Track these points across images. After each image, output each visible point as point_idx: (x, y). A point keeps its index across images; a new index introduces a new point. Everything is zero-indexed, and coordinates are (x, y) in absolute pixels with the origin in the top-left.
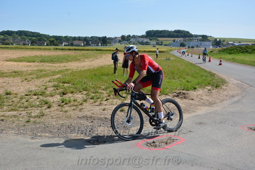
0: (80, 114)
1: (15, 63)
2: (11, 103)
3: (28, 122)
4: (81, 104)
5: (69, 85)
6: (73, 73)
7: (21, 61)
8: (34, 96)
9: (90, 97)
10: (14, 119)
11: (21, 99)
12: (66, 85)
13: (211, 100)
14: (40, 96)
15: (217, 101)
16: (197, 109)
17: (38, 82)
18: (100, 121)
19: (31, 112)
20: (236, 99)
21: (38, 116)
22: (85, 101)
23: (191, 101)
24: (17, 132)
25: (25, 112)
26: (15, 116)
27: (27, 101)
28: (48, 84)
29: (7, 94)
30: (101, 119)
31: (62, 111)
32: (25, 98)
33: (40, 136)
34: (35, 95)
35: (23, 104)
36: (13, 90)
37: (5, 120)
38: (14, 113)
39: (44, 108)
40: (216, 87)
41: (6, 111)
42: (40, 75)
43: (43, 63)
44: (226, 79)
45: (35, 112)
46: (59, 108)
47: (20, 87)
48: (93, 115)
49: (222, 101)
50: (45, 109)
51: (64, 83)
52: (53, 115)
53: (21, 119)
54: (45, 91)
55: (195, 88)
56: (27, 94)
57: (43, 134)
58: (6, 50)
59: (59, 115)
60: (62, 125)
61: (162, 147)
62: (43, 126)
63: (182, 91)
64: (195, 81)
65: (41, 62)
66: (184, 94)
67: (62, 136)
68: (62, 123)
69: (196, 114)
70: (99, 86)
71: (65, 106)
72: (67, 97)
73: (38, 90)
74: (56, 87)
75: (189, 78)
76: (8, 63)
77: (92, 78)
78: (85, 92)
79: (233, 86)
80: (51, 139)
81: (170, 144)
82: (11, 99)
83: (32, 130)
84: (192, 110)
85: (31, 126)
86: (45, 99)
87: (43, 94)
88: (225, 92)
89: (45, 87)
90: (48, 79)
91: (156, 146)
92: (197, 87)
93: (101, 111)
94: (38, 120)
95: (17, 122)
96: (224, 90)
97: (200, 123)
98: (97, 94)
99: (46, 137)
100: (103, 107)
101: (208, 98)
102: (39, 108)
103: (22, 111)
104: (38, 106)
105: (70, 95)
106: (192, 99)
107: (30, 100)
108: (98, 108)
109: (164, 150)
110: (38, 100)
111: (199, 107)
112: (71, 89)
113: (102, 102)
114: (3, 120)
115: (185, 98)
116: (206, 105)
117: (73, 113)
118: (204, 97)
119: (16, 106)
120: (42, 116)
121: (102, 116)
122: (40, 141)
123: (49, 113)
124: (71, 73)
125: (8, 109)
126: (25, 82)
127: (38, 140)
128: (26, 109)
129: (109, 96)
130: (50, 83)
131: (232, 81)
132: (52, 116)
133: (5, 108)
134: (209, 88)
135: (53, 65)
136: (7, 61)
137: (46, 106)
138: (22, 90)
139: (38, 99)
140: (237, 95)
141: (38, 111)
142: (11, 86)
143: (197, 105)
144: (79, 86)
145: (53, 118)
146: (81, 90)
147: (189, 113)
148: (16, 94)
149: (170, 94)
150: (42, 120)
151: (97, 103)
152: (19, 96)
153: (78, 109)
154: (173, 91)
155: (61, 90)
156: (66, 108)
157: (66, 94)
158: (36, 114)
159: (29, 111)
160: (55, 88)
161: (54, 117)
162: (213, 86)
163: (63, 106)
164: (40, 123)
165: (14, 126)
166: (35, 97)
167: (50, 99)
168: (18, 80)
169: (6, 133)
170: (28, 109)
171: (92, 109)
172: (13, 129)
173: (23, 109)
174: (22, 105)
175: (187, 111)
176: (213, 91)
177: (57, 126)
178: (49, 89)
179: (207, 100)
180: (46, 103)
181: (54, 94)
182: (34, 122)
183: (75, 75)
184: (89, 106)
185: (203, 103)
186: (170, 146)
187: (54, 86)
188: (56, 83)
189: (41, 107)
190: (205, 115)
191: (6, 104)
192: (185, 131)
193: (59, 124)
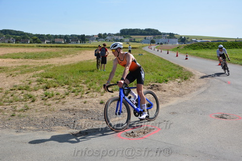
0: (63, 107)
3: (13, 116)
4: (64, 98)
5: (51, 79)
6: (55, 69)
7: (6, 58)
8: (19, 91)
9: (72, 90)
11: (6, 93)
12: (49, 80)
13: (181, 91)
14: (24, 91)
15: (187, 92)
16: (169, 100)
17: (23, 77)
18: (81, 113)
19: (16, 107)
20: (202, 90)
21: (22, 110)
22: (67, 95)
23: (164, 93)
24: (2, 126)
25: (10, 106)
27: (11, 96)
28: (31, 79)
30: (82, 111)
31: (45, 105)
32: (10, 93)
33: (24, 129)
34: (19, 89)
35: (8, 98)
39: (28, 102)
40: (185, 79)
42: (24, 70)
43: (27, 60)
45: (20, 106)
46: (42, 101)
47: (5, 83)
48: (75, 108)
49: (191, 92)
50: (30, 103)
51: (47, 77)
52: (37, 108)
53: (6, 113)
54: (29, 85)
55: (167, 81)
56: (11, 88)
57: (28, 127)
59: (43, 109)
60: (46, 118)
61: (141, 136)
62: (28, 119)
63: (155, 84)
64: (166, 74)
65: (25, 58)
66: (157, 86)
67: (46, 128)
68: (45, 116)
69: (169, 104)
70: (79, 80)
71: (48, 99)
72: (50, 91)
73: (23, 85)
74: (39, 81)
75: (161, 72)
77: (73, 73)
78: (67, 86)
80: (35, 132)
81: (147, 134)
83: (17, 124)
84: (166, 100)
85: (15, 120)
86: (29, 93)
87: (27, 88)
88: (193, 84)
89: (29, 82)
90: (32, 74)
91: (134, 136)
92: (168, 79)
93: (83, 104)
94: (22, 114)
95: (2, 116)
96: (192, 82)
97: (173, 113)
98: (78, 88)
99: (31, 130)
100: (84, 100)
101: (178, 89)
102: (23, 102)
103: (7, 105)
104: (23, 100)
105: (53, 89)
106: (165, 91)
107: (15, 95)
108: (79, 101)
109: (142, 140)
110: (23, 94)
111: (171, 98)
112: (54, 84)
113: (83, 95)
115: (158, 90)
116: (177, 96)
117: (56, 106)
118: (175, 89)
119: (1, 100)
120: (27, 109)
121: (84, 109)
123: (33, 107)
124: (53, 69)
126: (10, 77)
127: (23, 134)
128: (11, 103)
129: (89, 89)
130: (34, 78)
131: (198, 74)
132: (36, 110)
134: (179, 80)
135: (36, 61)
137: (30, 100)
138: (7, 85)
139: (22, 93)
140: (204, 86)
141: (23, 105)
143: (169, 96)
144: (61, 80)
145: (37, 112)
146: (63, 84)
147: (162, 103)
148: (1, 89)
150: (27, 114)
151: (79, 96)
152: (4, 91)
153: (61, 102)
154: (147, 84)
155: (44, 85)
156: (50, 101)
157: (49, 88)
158: (21, 108)
159: (14, 106)
160: (39, 83)
161: (38, 110)
162: (182, 78)
163: (46, 100)
164: (24, 117)
166: (20, 92)
167: (34, 94)
168: (3, 75)
170: (13, 103)
171: (74, 102)
173: (8, 103)
174: (7, 100)
175: (161, 101)
176: (183, 83)
177: (41, 119)
178: (33, 84)
179: (178, 91)
180: (30, 98)
181: (37, 88)
182: (19, 116)
183: (57, 70)
184: (71, 99)
185: (175, 94)
186: (148, 135)
187: (37, 81)
188: (39, 78)
189: (25, 101)
190: (177, 105)
192: (160, 121)
193: (43, 117)
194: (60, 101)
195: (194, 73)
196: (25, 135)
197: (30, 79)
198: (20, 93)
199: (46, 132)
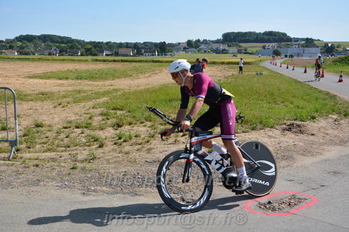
0: (150, 157)
1: (41, 81)
2: (45, 140)
3: (73, 168)
4: (148, 142)
5: (122, 112)
6: (126, 96)
7: (49, 78)
8: (76, 130)
10: (53, 163)
11: (58, 133)
12: (119, 112)
13: (341, 136)
14: (87, 132)
16: (323, 149)
17: (78, 108)
18: (179, 168)
19: (76, 154)
21: (86, 160)
22: (152, 137)
23: (312, 138)
24: (60, 184)
25: (67, 153)
26: (53, 160)
27: (67, 137)
28: (91, 111)
29: (38, 126)
31: (121, 152)
32: (64, 132)
33: (94, 191)
34: (77, 127)
35: (62, 140)
36: (45, 119)
37: (40, 166)
38: (49, 154)
39: (94, 147)
40: (345, 116)
41: (40, 152)
42: (78, 97)
43: (79, 81)
45: (83, 154)
46: (115, 147)
47: (54, 117)
50: (96, 149)
51: (114, 109)
52: (108, 157)
53: (63, 164)
54: (90, 121)
55: (313, 118)
56: (65, 125)
57: (99, 188)
59: (118, 159)
62: (97, 174)
64: (310, 107)
65: (77, 78)
66: (299, 126)
67: (127, 191)
68: (124, 170)
69: (323, 157)
71: (124, 144)
72: (123, 130)
73: (83, 119)
74: (105, 115)
75: (298, 102)
76: (32, 80)
78: (149, 124)
80: (111, 196)
81: (295, 207)
82: (44, 134)
83: (82, 181)
84: (317, 150)
85: (78, 175)
86: (92, 133)
87: (88, 126)
89: (89, 116)
90: (91, 103)
91: (274, 210)
92: (316, 115)
94: (88, 166)
95: (58, 169)
97: (335, 173)
99: (104, 192)
101: (336, 132)
102: (86, 148)
103: (62, 151)
104: (85, 144)
105: (128, 127)
106: (313, 135)
107: (72, 135)
109: (290, 217)
110: (83, 135)
111: (325, 147)
112: (129, 119)
113: (178, 139)
114: (37, 166)
115: (301, 132)
116: (336, 144)
117: (137, 155)
118: (330, 131)
119: (53, 143)
120: (93, 159)
122: (96, 198)
123: (102, 155)
124: (124, 95)
125: (42, 149)
126: (59, 108)
127: (93, 198)
128: (68, 149)
130: (95, 110)
132: (108, 160)
133: (38, 146)
134: (335, 117)
135: (94, 83)
136: (29, 77)
138: (57, 120)
139: (82, 133)
141: (86, 153)
142: (41, 114)
143: (322, 144)
144: (138, 114)
145: (109, 163)
146: (143, 120)
147: (312, 155)
148: (49, 126)
149: (277, 127)
150: (94, 166)
151: (171, 140)
152: (55, 128)
153: (144, 149)
154: (281, 122)
155: (114, 121)
156: (127, 148)
157: (121, 126)
158: (84, 157)
159: (74, 153)
160: (104, 117)
161: (111, 161)
162: (339, 113)
163: (121, 145)
164: (91, 170)
165: (54, 174)
166: (79, 131)
167: (101, 134)
168: (48, 105)
169: (45, 185)
170: (71, 148)
171: (165, 149)
172: (53, 179)
173: (64, 149)
174: (62, 143)
175: (309, 152)
176: (342, 122)
177: (118, 175)
178: (95, 118)
179: (336, 136)
180: (96, 140)
181: (104, 126)
182: (83, 169)
183: (128, 98)
184: (160, 144)
185: (331, 140)
186: (298, 210)
187: (101, 114)
188: (104, 110)
189: (89, 146)
190: (339, 158)
191: (39, 141)
192: (314, 186)
193: (120, 173)
194: (143, 147)
196: (97, 200)
197: (89, 111)
198: (79, 133)
199: (128, 196)
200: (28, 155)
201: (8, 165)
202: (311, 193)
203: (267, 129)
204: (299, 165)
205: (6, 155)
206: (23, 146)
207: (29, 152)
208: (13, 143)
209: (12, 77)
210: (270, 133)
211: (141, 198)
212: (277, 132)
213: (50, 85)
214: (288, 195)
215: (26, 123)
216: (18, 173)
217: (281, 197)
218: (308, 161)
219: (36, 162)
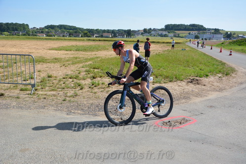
1: (56, 51)
2: (52, 85)
3: (64, 100)
5: (98, 70)
6: (102, 61)
7: (61, 50)
10: (54, 97)
11: (60, 81)
12: (96, 70)
13: (221, 86)
14: (75, 79)
15: (227, 87)
16: (208, 94)
17: (73, 68)
19: (67, 93)
20: (244, 86)
21: (72, 96)
23: (203, 87)
24: (55, 109)
25: (62, 92)
26: (54, 95)
27: (64, 83)
28: (81, 69)
29: (49, 77)
31: (92, 92)
32: (62, 80)
33: (73, 113)
34: (70, 78)
35: (61, 85)
36: (54, 74)
38: (54, 93)
39: (77, 89)
40: (226, 75)
41: (48, 91)
42: (75, 60)
43: (78, 52)
44: (236, 68)
45: (71, 92)
46: (89, 89)
47: (59, 72)
49: (231, 87)
50: (79, 90)
51: (94, 68)
52: (84, 95)
53: (59, 98)
54: (78, 75)
55: (207, 76)
56: (64, 77)
57: (76, 111)
58: (50, 41)
59: (89, 96)
60: (92, 104)
61: (177, 126)
62: (76, 104)
63: (195, 78)
64: (207, 69)
65: (76, 50)
66: (197, 80)
67: (92, 113)
68: (91, 102)
69: (207, 98)
71: (95, 88)
72: (96, 80)
73: (73, 74)
75: (202, 67)
79: (241, 74)
80: (82, 116)
81: (183, 124)
82: (52, 81)
83: (67, 107)
84: (205, 94)
85: (66, 104)
86: (78, 81)
87: (76, 77)
88: (234, 80)
89: (78, 72)
90: (81, 65)
91: (171, 125)
92: (209, 74)
94: (72, 99)
95: (56, 100)
96: (234, 78)
97: (211, 106)
99: (79, 114)
101: (218, 84)
102: (73, 89)
103: (60, 91)
104: (73, 88)
105: (99, 79)
106: (205, 85)
107: (66, 82)
109: (178, 129)
110: (73, 83)
111: (210, 92)
112: (100, 74)
114: (45, 98)
115: (198, 84)
116: (217, 91)
117: (101, 94)
118: (215, 84)
119: (55, 87)
120: (75, 96)
122: (74, 116)
123: (81, 94)
124: (100, 61)
125: (50, 89)
126: (63, 67)
127: (72, 116)
128: (63, 90)
130: (83, 69)
131: (241, 70)
132: (84, 96)
133: (47, 88)
134: (220, 75)
135: (87, 53)
136: (50, 49)
137: (79, 88)
138: (60, 74)
139: (73, 81)
141: (73, 92)
142: (52, 70)
143: (209, 91)
145: (84, 98)
147: (201, 97)
148: (55, 77)
149: (184, 80)
150: (76, 100)
152: (58, 79)
154: (188, 78)
155: (92, 75)
156: (96, 90)
157: (95, 78)
158: (71, 94)
160: (87, 73)
161: (85, 97)
162: (223, 73)
163: (92, 88)
164: (74, 102)
165: (53, 103)
166: (71, 80)
167: (83, 82)
168: (57, 65)
169: (48, 109)
170: (65, 90)
172: (52, 106)
175: (200, 95)
176: (223, 78)
177: (88, 105)
178: (82, 73)
179: (217, 86)
180: (79, 86)
181: (85, 78)
182: (69, 101)
183: (103, 62)
185: (214, 89)
186: (184, 126)
187: (86, 71)
188: (88, 69)
189: (75, 88)
190: (216, 99)
191: (48, 85)
192: (197, 113)
193: (89, 104)
194: (104, 90)
195: (236, 69)
196: (74, 118)
197: (79, 69)
199: (91, 116)
200: (41, 93)
201: (30, 97)
202: (194, 117)
203: (178, 81)
204: (192, 102)
205: (30, 92)
206: (40, 87)
207: (42, 91)
208: (33, 86)
209: (41, 49)
210: (180, 84)
211: (98, 117)
212: (184, 83)
213: (61, 54)
214: (181, 118)
215: (44, 75)
216: (34, 102)
217: (177, 119)
218: (198, 100)
219: (45, 96)
